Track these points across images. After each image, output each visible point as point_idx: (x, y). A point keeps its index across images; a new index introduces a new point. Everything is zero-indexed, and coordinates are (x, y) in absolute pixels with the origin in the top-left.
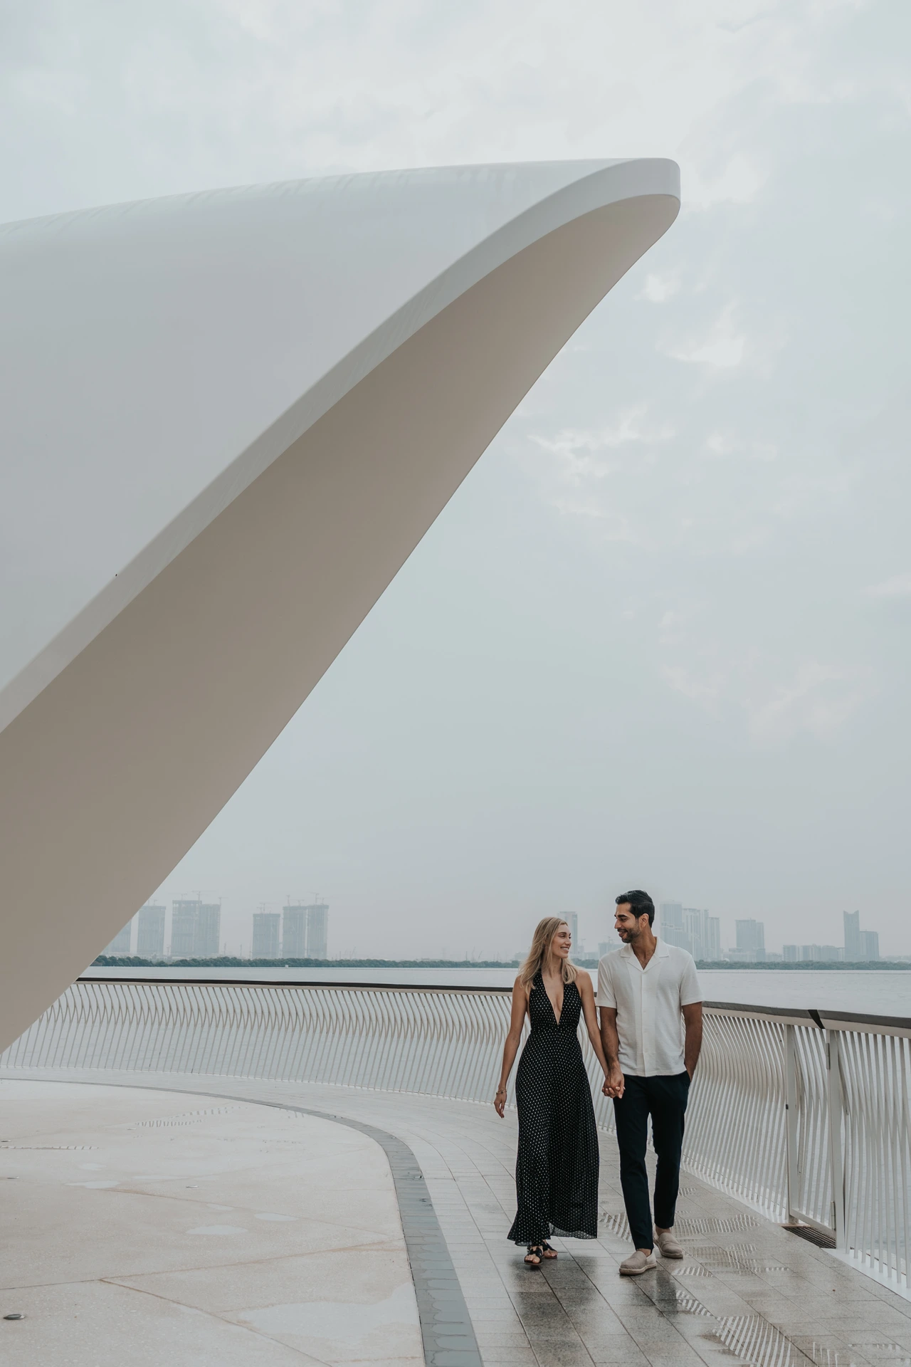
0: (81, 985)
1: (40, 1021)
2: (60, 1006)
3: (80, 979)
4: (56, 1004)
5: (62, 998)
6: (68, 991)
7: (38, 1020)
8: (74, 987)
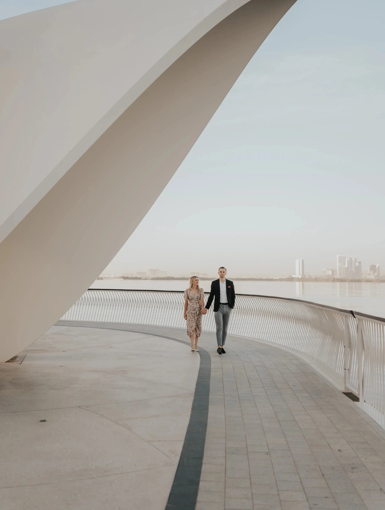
0: (90, 292)
1: (75, 304)
2: (82, 299)
3: (89, 289)
4: (81, 299)
5: (83, 296)
6: (85, 294)
7: (74, 304)
8: (87, 292)
